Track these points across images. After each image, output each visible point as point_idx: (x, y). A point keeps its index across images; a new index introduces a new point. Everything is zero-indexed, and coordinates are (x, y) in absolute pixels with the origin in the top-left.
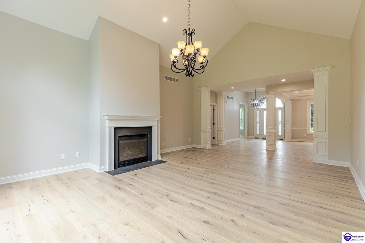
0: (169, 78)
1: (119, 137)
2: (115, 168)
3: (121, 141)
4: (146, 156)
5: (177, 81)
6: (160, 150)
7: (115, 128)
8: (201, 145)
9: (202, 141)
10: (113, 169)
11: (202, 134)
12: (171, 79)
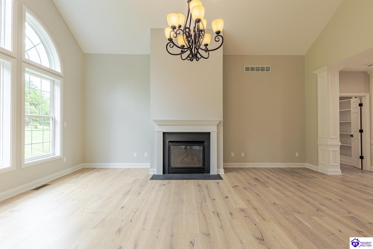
0: (253, 69)
1: (169, 142)
2: (164, 172)
3: (171, 146)
4: (202, 166)
5: (268, 69)
6: (224, 162)
7: (164, 133)
8: (318, 166)
9: (320, 161)
10: (162, 174)
11: (320, 147)
12: (258, 69)
